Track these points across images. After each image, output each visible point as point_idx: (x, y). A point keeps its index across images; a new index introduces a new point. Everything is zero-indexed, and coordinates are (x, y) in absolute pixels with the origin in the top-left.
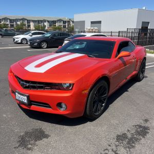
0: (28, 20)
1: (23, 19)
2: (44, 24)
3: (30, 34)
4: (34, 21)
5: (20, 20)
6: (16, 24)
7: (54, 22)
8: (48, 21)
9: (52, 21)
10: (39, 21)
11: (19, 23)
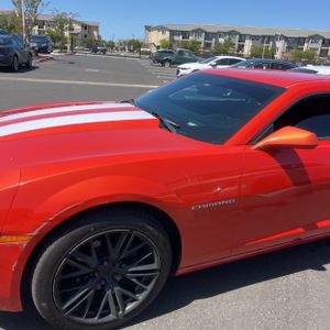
0: (241, 35)
1: (232, 33)
2: (274, 44)
3: (213, 63)
4: (254, 38)
5: (225, 33)
6: (217, 42)
7: (301, 41)
8: (286, 39)
9: (296, 38)
10: (264, 37)
11: (222, 40)
